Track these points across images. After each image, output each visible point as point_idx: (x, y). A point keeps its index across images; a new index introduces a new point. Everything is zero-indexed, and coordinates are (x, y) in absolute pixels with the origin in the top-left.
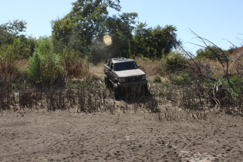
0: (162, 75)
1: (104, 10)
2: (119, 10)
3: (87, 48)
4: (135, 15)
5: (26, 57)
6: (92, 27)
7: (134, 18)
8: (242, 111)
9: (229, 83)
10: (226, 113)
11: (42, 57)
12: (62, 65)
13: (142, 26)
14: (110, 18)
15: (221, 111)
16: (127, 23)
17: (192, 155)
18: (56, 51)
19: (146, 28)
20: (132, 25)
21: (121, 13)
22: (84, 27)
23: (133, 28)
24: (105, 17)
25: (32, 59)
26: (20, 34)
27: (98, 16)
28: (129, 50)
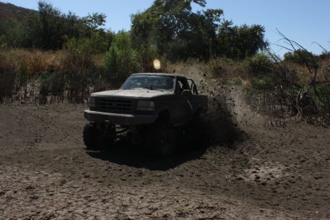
0: (244, 78)
1: (188, 5)
2: (204, 6)
3: (167, 44)
4: (220, 12)
5: (103, 51)
6: (173, 23)
7: (219, 16)
8: (325, 122)
9: (315, 90)
10: (308, 122)
11: (119, 53)
12: (140, 62)
13: (227, 23)
14: (193, 14)
15: (303, 120)
16: (211, 20)
17: (263, 163)
18: (134, 47)
19: (232, 26)
20: (216, 23)
21: (205, 9)
22: (165, 23)
23: (217, 25)
24: (188, 13)
25: (108, 54)
26: (99, 27)
27: (180, 12)
28: (210, 49)
